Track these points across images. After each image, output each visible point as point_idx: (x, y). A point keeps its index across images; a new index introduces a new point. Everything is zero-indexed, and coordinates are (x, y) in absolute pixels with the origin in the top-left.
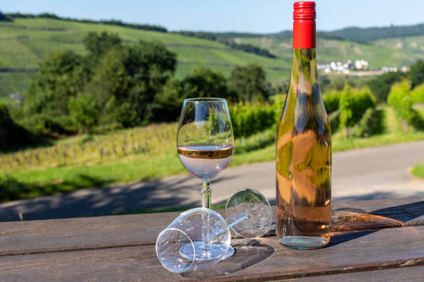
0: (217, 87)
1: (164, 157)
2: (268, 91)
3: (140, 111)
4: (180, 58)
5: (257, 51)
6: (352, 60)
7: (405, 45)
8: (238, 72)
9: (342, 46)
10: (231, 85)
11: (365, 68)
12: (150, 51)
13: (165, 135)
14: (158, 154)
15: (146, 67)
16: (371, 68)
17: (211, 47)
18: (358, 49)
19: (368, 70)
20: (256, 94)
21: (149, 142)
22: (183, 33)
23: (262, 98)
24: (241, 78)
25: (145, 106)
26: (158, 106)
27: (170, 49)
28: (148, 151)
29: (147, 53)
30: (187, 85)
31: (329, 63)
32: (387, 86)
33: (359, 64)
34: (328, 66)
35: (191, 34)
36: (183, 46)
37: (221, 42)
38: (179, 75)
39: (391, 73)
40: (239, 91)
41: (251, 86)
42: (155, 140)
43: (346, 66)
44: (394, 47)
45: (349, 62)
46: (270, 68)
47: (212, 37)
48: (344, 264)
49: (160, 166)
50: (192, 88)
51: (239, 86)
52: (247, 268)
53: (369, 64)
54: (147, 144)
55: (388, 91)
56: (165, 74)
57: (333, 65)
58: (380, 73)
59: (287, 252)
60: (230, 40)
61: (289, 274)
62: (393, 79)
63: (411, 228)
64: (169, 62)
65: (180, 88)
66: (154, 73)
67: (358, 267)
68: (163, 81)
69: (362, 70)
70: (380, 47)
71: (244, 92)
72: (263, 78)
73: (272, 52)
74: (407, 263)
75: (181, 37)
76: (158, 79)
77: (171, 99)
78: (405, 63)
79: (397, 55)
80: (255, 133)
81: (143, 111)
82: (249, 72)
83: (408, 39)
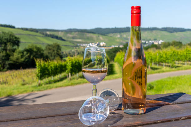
0: (39, 53)
1: (15, 86)
2: (62, 56)
3: (2, 64)
4: (22, 40)
5: (57, 37)
6: (99, 42)
7: (121, 36)
8: (48, 47)
9: (94, 36)
10: (46, 53)
11: (104, 46)
12: (8, 37)
13: (15, 76)
14: (12, 84)
15: (6, 44)
16: (107, 46)
17: (36, 36)
18: (101, 38)
19: (106, 47)
20: (57, 57)
21: (7, 79)
22: (22, 29)
23: (60, 59)
24: (50, 49)
25: (5, 62)
26: (11, 62)
27: (17, 36)
28: (7, 83)
29: (6, 38)
30: (25, 53)
31: (89, 43)
32: (114, 54)
33: (102, 44)
34: (88, 45)
35: (27, 29)
36: (23, 34)
37: (40, 33)
38: (21, 48)
39: (116, 48)
40: (49, 55)
41: (54, 53)
42: (10, 78)
43: (96, 45)
44: (116, 37)
45: (98, 43)
46: (63, 45)
47: (36, 31)
48: (157, 120)
49: (14, 90)
50: (27, 54)
51: (49, 53)
52: (117, 123)
53: (106, 44)
54: (6, 80)
55: (115, 56)
56: (14, 47)
57: (91, 44)
58: (111, 48)
59: (130, 116)
60: (44, 32)
61: (136, 125)
62: (116, 51)
63: (175, 105)
64: (17, 42)
65: (22, 54)
66: (9, 47)
67: (164, 120)
68: (14, 51)
69: (103, 46)
70: (111, 36)
71: (51, 56)
72: (60, 50)
73: (63, 38)
74: (182, 119)
75: (22, 31)
76: (11, 49)
77: (17, 59)
78: (121, 44)
79: (118, 40)
80: (58, 74)
81: (4, 64)
82: (54, 47)
83: (122, 33)
